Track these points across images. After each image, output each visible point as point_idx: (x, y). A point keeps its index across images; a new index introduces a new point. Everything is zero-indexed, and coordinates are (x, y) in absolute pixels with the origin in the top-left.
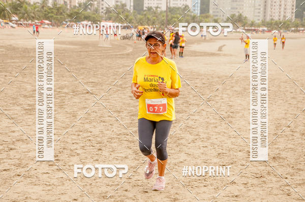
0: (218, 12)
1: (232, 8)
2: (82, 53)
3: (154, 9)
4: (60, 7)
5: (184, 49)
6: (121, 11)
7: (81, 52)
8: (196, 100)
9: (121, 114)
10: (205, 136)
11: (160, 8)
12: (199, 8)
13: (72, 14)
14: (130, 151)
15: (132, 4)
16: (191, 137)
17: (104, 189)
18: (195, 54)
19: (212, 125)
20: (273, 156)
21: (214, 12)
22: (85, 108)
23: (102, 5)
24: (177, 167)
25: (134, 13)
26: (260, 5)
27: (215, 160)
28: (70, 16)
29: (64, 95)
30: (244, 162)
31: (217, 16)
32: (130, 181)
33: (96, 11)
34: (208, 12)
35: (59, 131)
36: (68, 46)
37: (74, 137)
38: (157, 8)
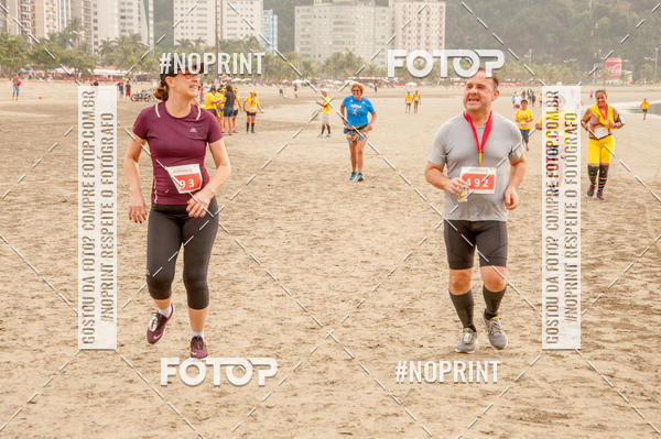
0: (309, 49)
1: (336, 43)
2: (57, 127)
3: (194, 44)
4: (14, 42)
6: (131, 47)
7: (54, 124)
8: (268, 210)
9: (128, 240)
10: (281, 276)
11: (203, 42)
12: (276, 43)
13: (37, 54)
14: (141, 309)
15: (152, 35)
16: (256, 279)
17: (88, 380)
18: (272, 126)
19: (295, 256)
20: (400, 307)
21: (303, 49)
22: (59, 230)
23: (96, 36)
24: (227, 334)
25: (157, 51)
26: (383, 37)
27: (299, 319)
28: (34, 57)
29: (18, 206)
30: (349, 322)
31: (308, 56)
32: (139, 363)
33: (85, 47)
34: (293, 49)
35: (8, 275)
36: (30, 115)
37: (35, 285)
38: (198, 41)
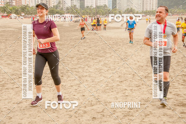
0: (120, 7)
1: (127, 5)
3: (90, 7)
5: (106, 26)
8: (109, 51)
9: (73, 59)
10: (113, 68)
11: (92, 6)
12: (111, 6)
15: (79, 5)
16: (106, 69)
18: (110, 28)
19: (117, 63)
20: (145, 76)
21: (119, 7)
23: (65, 6)
24: (99, 83)
25: (80, 9)
27: (118, 79)
30: (131, 80)
31: (120, 9)
32: (76, 91)
33: (62, 9)
34: (116, 8)
38: (91, 6)
